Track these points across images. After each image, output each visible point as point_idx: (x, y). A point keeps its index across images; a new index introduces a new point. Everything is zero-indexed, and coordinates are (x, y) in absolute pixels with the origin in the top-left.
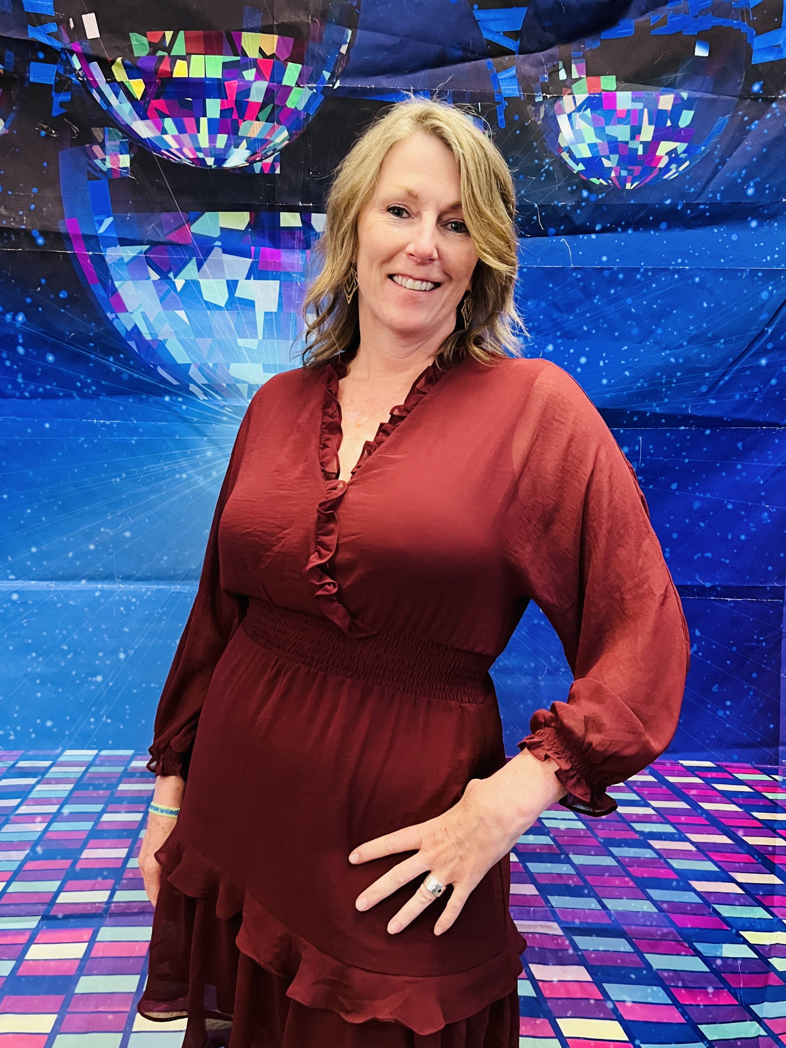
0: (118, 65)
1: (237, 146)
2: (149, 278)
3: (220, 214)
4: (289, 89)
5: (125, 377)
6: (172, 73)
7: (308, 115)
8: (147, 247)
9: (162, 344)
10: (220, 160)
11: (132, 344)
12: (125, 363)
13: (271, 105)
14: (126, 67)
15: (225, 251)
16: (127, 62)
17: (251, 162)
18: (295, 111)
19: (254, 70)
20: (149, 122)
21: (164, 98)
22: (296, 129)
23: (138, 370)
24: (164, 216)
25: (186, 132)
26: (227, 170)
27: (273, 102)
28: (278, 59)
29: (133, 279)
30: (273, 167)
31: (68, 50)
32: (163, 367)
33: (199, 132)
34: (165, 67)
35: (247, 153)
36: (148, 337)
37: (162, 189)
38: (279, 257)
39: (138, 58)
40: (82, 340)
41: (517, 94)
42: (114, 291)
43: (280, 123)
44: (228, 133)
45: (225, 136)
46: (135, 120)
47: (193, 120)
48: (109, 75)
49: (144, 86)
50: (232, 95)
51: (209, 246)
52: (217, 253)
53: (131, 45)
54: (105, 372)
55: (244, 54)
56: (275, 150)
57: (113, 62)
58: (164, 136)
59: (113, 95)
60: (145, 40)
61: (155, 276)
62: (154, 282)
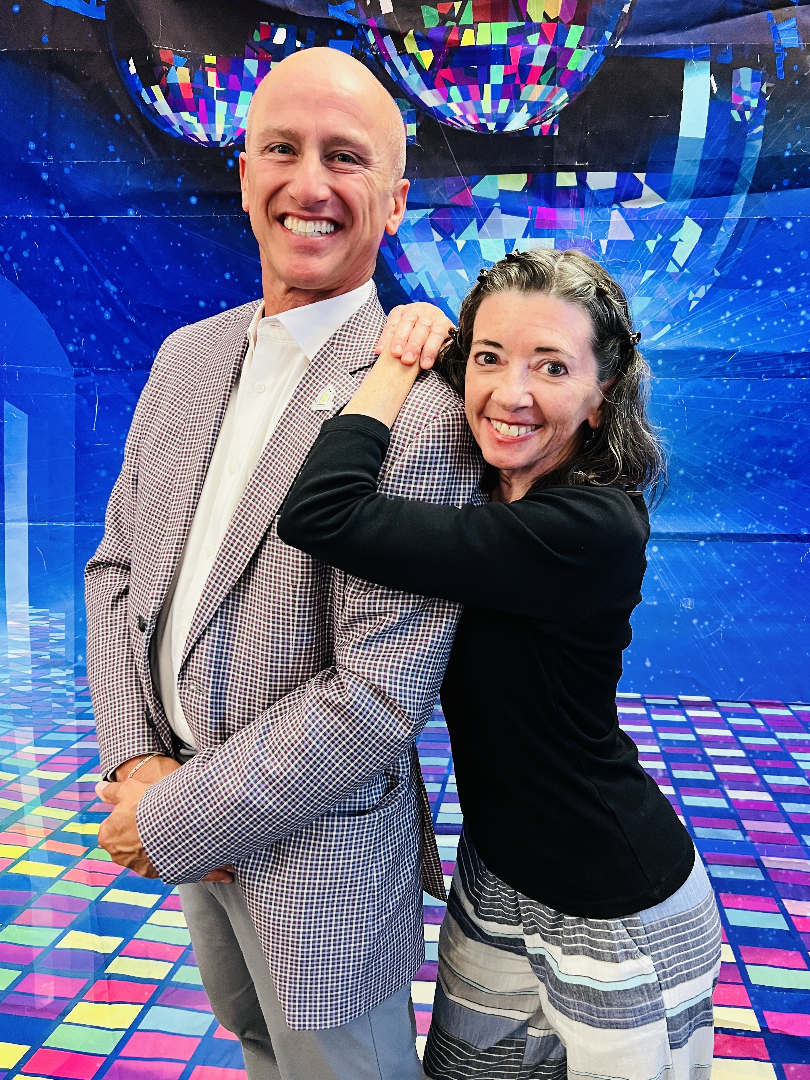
0: (410, 37)
1: (518, 110)
2: (433, 240)
3: (499, 176)
4: (571, 51)
6: (460, 42)
7: (588, 75)
8: (432, 210)
9: (444, 302)
10: (501, 124)
13: (553, 68)
14: (417, 38)
15: (504, 212)
16: (418, 33)
17: (531, 124)
18: (576, 73)
19: (537, 35)
20: (435, 91)
21: (451, 68)
22: (576, 91)
24: (448, 181)
25: (470, 99)
26: (507, 134)
27: (555, 65)
28: (561, 22)
29: (418, 241)
30: (552, 128)
31: (365, 26)
33: (482, 98)
34: (453, 37)
35: (528, 116)
37: (446, 155)
38: (555, 216)
39: (429, 29)
41: (797, 44)
42: (401, 254)
43: (560, 86)
44: (511, 99)
45: (508, 101)
46: (423, 90)
47: (477, 87)
48: (401, 47)
49: (432, 57)
50: (515, 60)
51: (488, 207)
52: (496, 214)
53: (422, 18)
55: (529, 20)
56: (554, 113)
57: (405, 34)
58: (450, 105)
59: (404, 67)
60: (435, 12)
61: (438, 237)
62: (437, 243)
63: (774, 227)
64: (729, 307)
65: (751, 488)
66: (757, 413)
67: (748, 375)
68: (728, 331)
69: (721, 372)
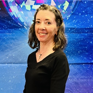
5: (12, 25)
9: (19, 18)
11: (13, 18)
12: (12, 22)
23: (14, 23)
29: (13, 5)
32: (19, 23)
36: (16, 17)
38: (40, 1)
40: (4, 18)
42: (10, 8)
54: (8, 24)
61: (17, 5)
62: (17, 6)
63: (83, 3)
64: (75, 19)
65: (79, 54)
66: (80, 40)
67: (78, 33)
68: (74, 24)
69: (73, 32)
